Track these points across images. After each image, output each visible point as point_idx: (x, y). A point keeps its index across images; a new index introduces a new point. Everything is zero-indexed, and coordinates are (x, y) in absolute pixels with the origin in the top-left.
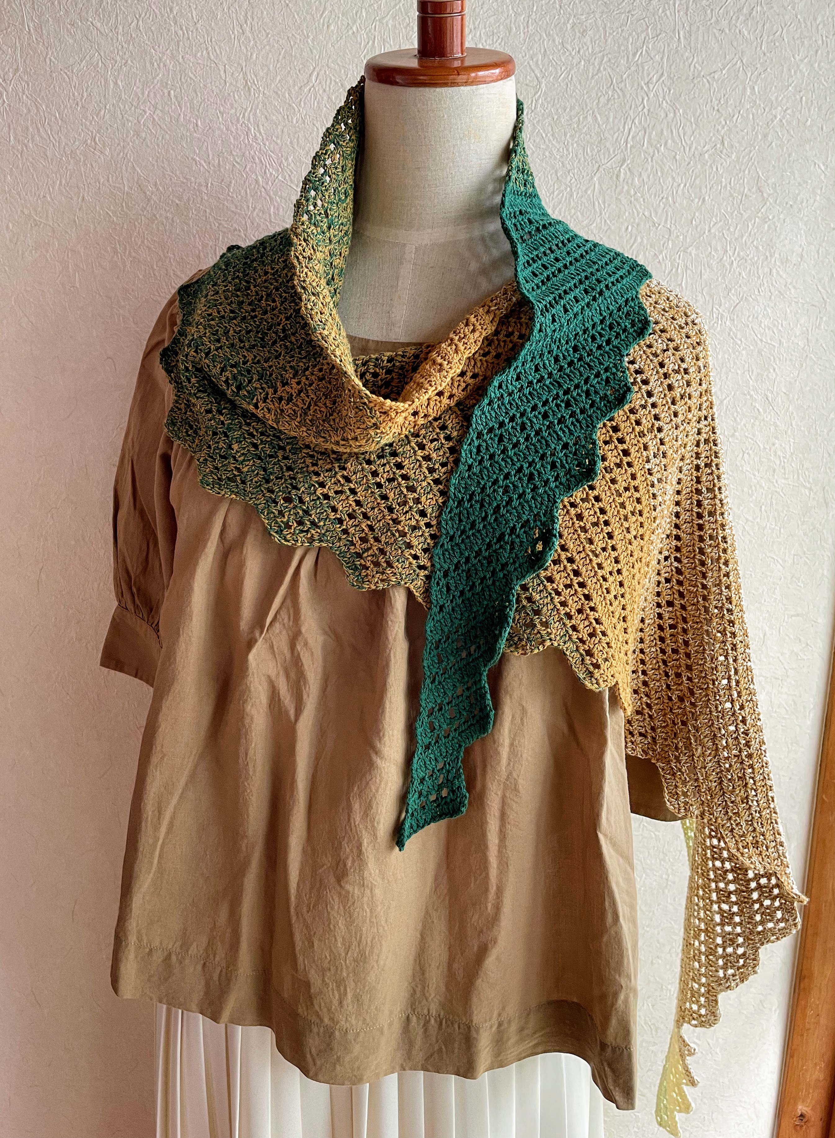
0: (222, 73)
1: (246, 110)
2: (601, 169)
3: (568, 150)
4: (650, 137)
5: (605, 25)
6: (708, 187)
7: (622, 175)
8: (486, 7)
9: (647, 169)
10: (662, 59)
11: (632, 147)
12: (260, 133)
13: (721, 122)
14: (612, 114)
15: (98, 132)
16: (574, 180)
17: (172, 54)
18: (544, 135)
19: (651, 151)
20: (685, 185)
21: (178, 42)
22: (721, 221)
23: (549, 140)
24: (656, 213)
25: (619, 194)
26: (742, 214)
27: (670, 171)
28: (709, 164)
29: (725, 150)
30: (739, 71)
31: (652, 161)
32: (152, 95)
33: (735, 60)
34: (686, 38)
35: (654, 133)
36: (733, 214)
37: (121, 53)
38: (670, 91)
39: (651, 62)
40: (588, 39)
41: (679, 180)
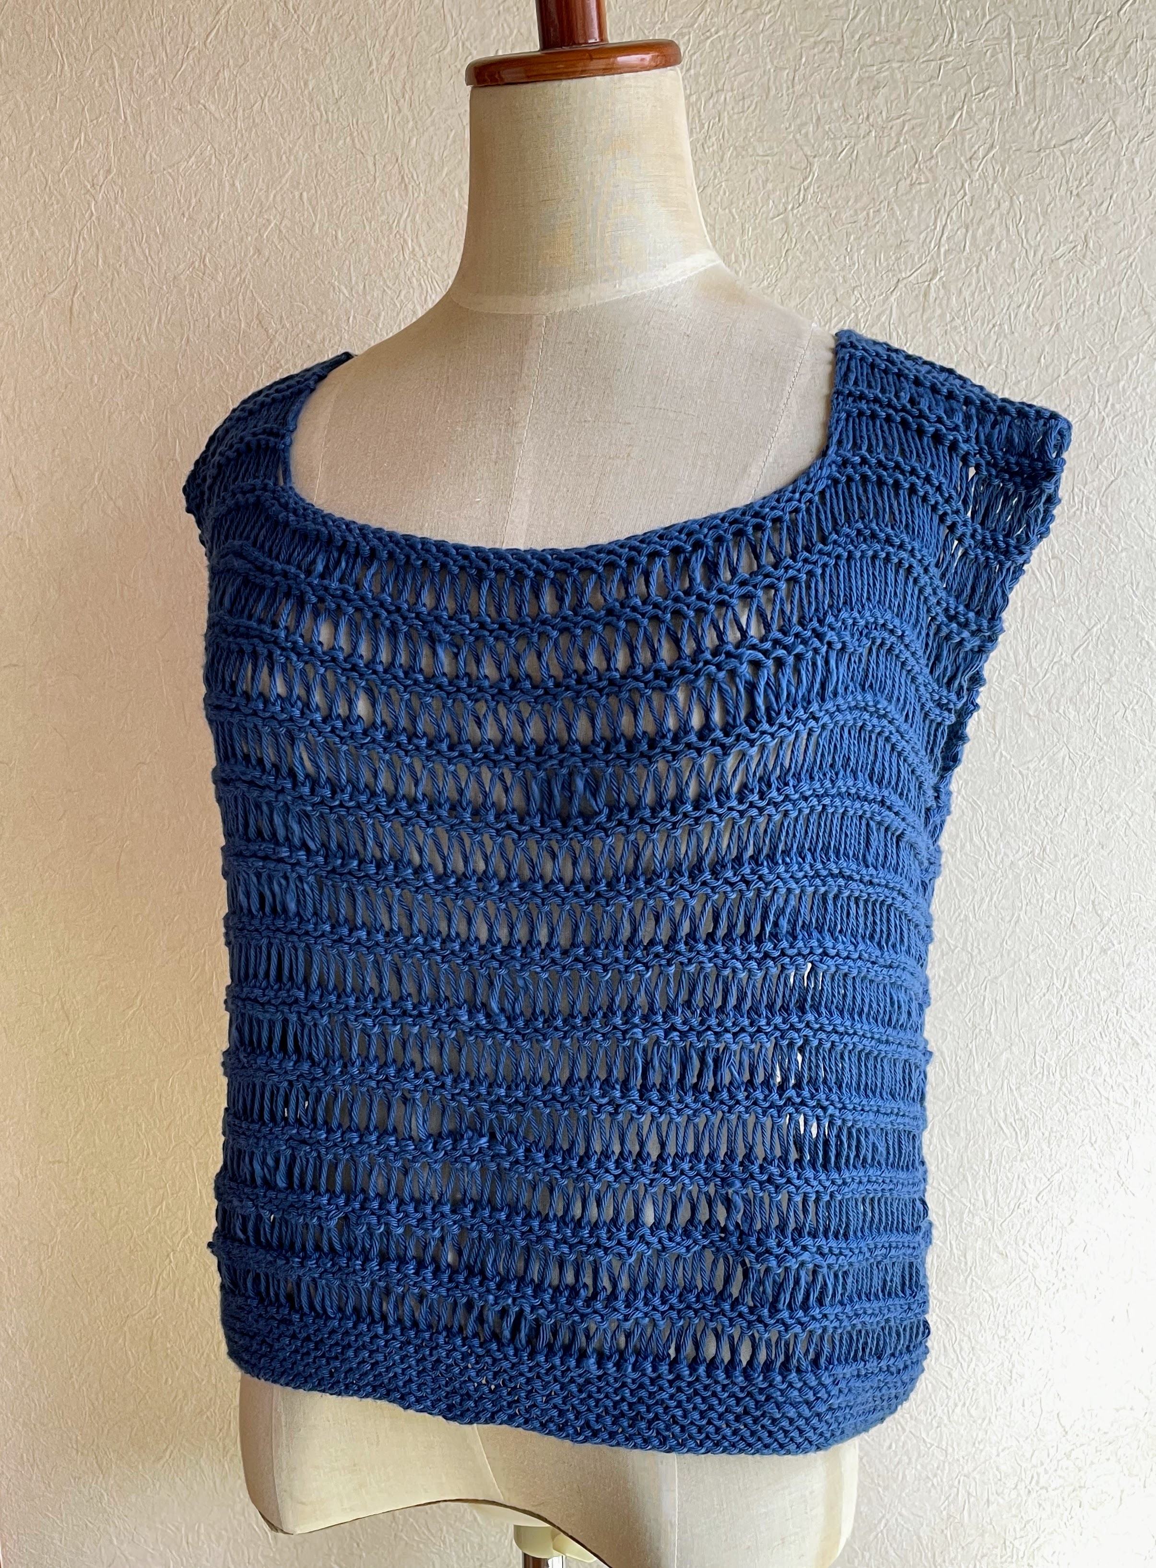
0: (371, 166)
1: (401, 215)
2: (900, 285)
3: (851, 258)
4: (974, 237)
5: (906, 77)
6: (1064, 309)
7: (932, 292)
8: (733, 61)
9: (970, 285)
10: (992, 122)
11: (946, 252)
12: (420, 246)
13: (1082, 212)
14: (917, 207)
15: (209, 249)
16: (860, 301)
17: (306, 143)
18: (816, 238)
19: (976, 256)
20: (1029, 306)
21: (314, 126)
22: (1084, 358)
23: (825, 246)
24: (985, 349)
25: (929, 320)
26: (1117, 348)
27: (1005, 287)
28: (1065, 274)
29: (1089, 253)
30: (1109, 138)
31: (977, 271)
32: (278, 198)
33: (1104, 121)
34: (1026, 93)
35: (980, 231)
36: (1102, 347)
37: (240, 145)
38: (1003, 170)
39: (975, 129)
40: (880, 100)
41: (1018, 299)
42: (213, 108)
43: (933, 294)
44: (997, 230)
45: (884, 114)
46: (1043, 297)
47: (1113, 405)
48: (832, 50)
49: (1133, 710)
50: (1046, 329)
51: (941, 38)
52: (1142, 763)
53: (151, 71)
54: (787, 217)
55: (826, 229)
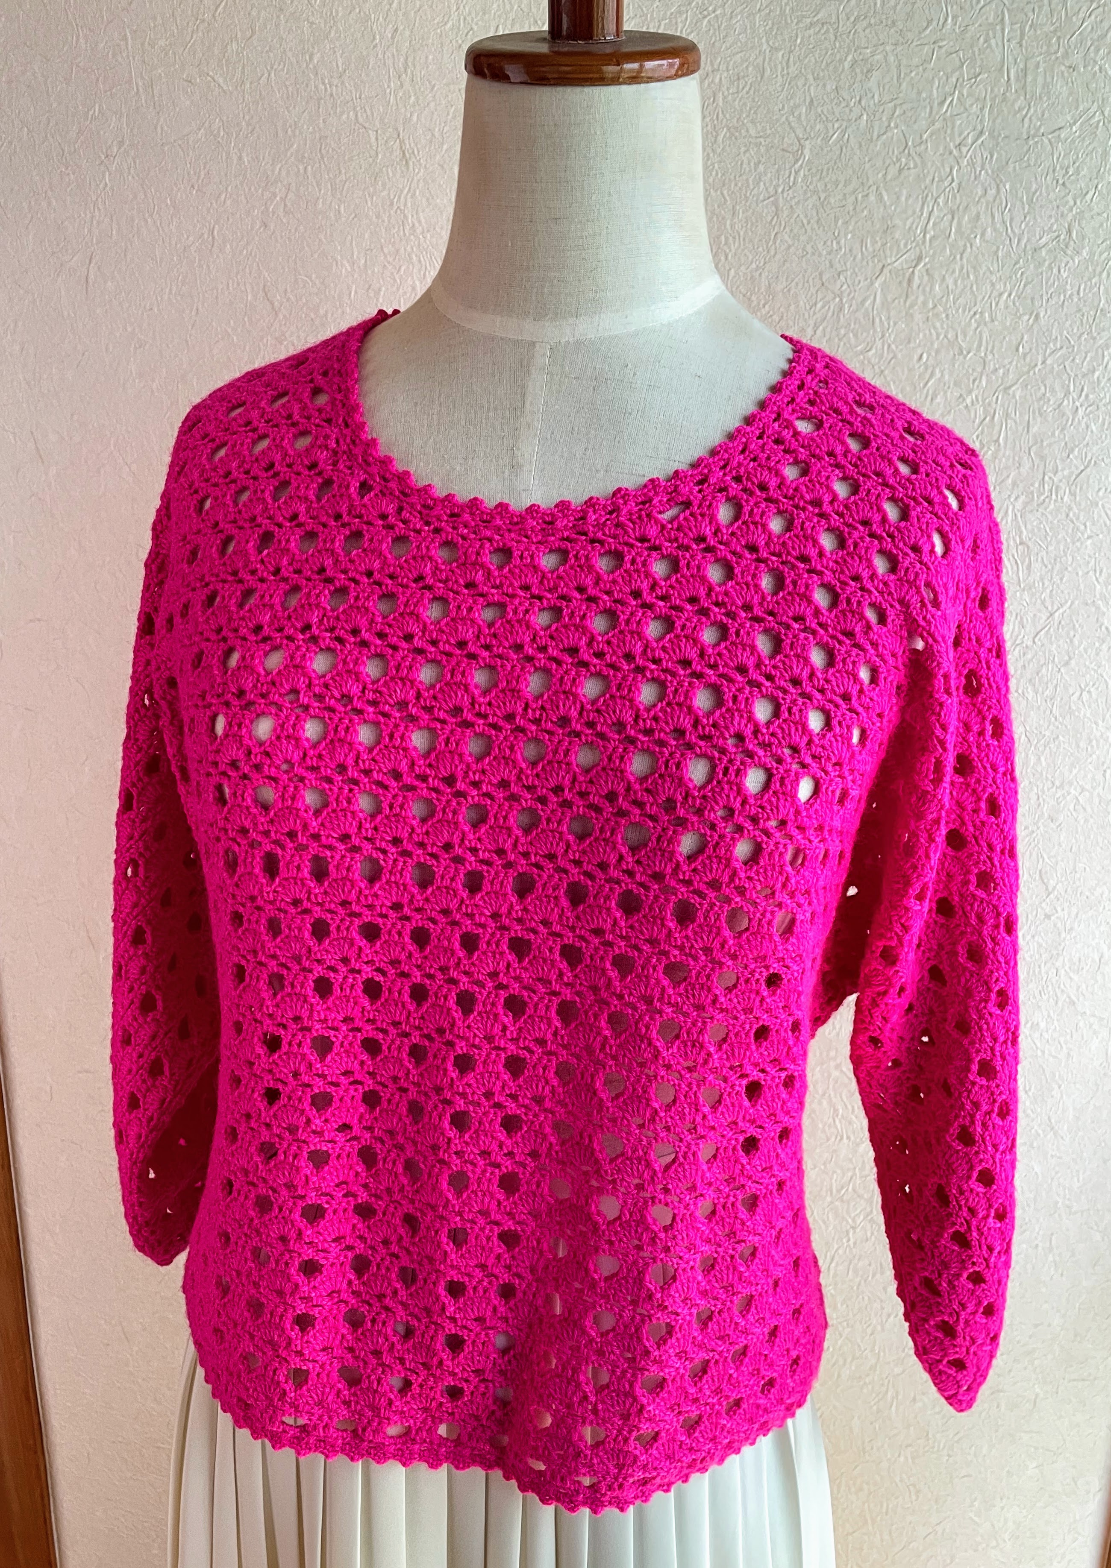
0: (373, 139)
1: (402, 191)
2: (886, 271)
3: (838, 243)
4: (959, 224)
5: (899, 61)
6: (1045, 298)
7: (916, 278)
8: (730, 40)
9: (954, 272)
10: (982, 109)
11: (933, 238)
12: (420, 222)
13: (1067, 202)
14: (905, 192)
15: (217, 222)
16: (845, 287)
17: (310, 117)
18: (805, 222)
19: (961, 243)
20: (1010, 295)
21: (319, 99)
22: (1061, 348)
23: (812, 229)
24: (965, 337)
25: (912, 306)
26: (1094, 339)
27: (988, 273)
28: (1047, 263)
29: (1072, 243)
30: (1097, 127)
31: (961, 259)
32: (284, 173)
33: (1092, 110)
34: (1017, 79)
35: (966, 218)
36: (1080, 337)
37: (247, 117)
38: (992, 157)
39: (965, 115)
40: (872, 83)
41: (1000, 287)
42: (221, 81)
43: (916, 281)
44: (982, 217)
45: (876, 97)
46: (1025, 286)
47: (1087, 396)
48: (827, 31)
49: (1089, 692)
50: (1026, 317)
51: (935, 23)
52: (1094, 742)
53: (162, 43)
54: (777, 200)
55: (815, 214)
